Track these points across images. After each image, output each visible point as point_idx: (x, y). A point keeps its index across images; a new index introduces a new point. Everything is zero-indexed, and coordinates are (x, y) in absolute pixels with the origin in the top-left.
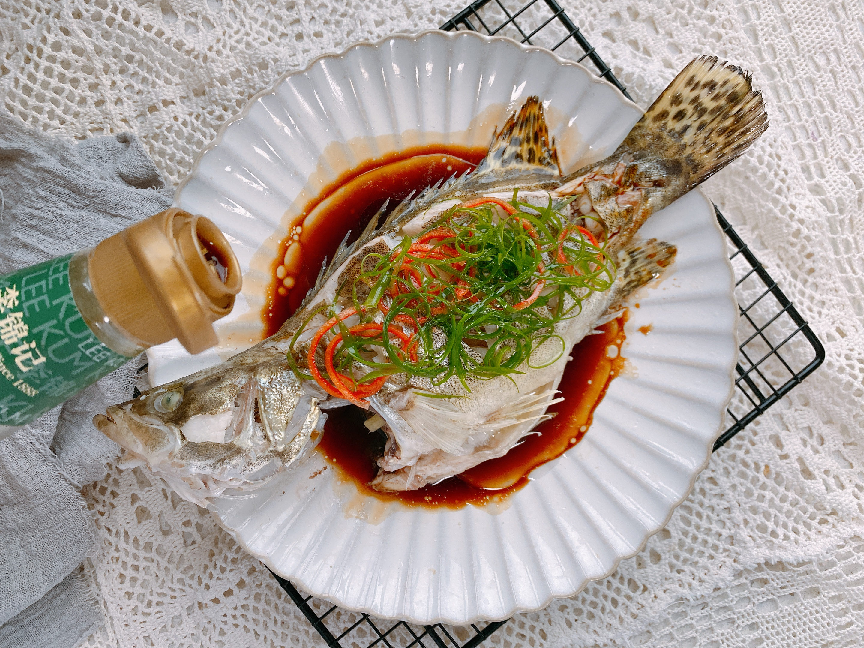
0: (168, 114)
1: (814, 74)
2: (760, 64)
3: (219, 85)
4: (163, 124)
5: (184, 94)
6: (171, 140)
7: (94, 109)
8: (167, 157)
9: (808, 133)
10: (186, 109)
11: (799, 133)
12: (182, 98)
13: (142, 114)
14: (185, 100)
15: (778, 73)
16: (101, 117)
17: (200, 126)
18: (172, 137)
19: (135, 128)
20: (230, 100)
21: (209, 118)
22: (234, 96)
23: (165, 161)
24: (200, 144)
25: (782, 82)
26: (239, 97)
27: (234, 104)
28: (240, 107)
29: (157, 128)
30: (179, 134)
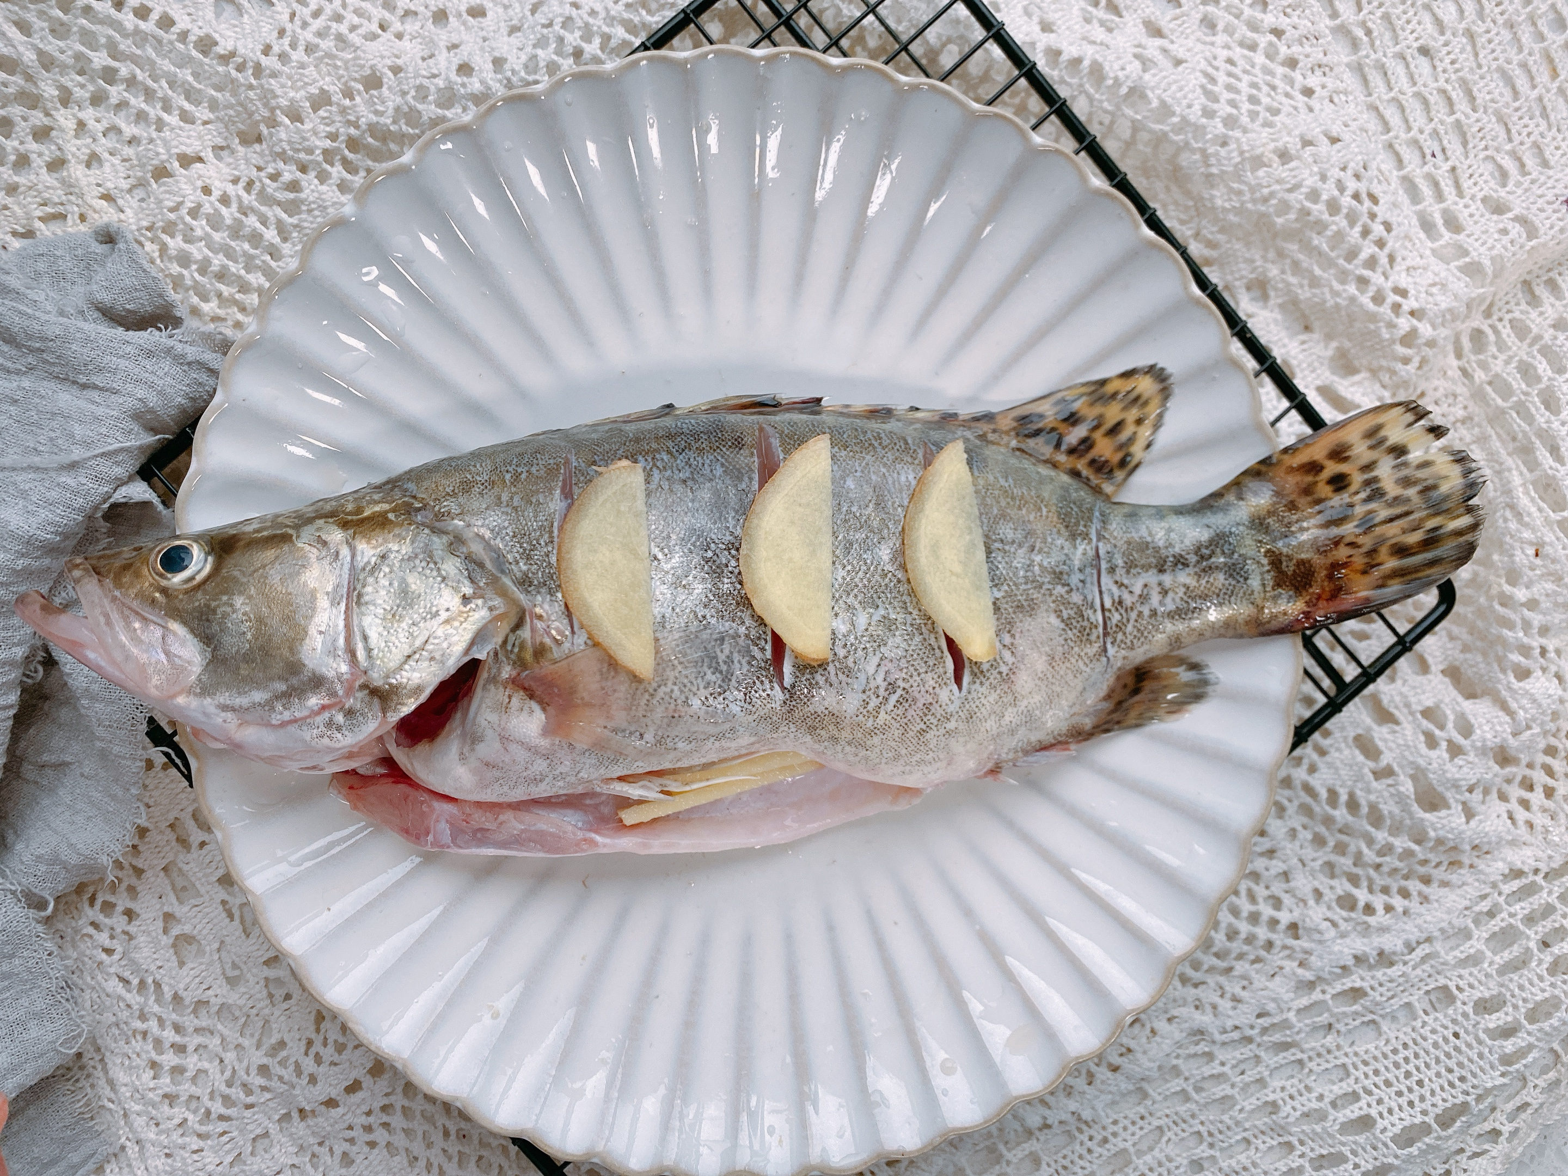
0: (190, 181)
1: (1434, 39)
2: (1328, 22)
3: (287, 121)
4: (182, 203)
5: (220, 141)
6: (199, 232)
7: (47, 179)
8: (194, 267)
9: (1424, 156)
10: (226, 170)
11: (1408, 154)
12: (217, 149)
13: (141, 184)
14: (224, 154)
15: (1365, 39)
16: (60, 192)
17: (255, 204)
18: (200, 226)
19: (129, 212)
20: (310, 151)
21: (271, 187)
22: (318, 143)
23: (190, 275)
24: (255, 239)
25: (1373, 56)
26: (328, 143)
27: (320, 158)
28: (332, 165)
29: (171, 210)
30: (215, 222)
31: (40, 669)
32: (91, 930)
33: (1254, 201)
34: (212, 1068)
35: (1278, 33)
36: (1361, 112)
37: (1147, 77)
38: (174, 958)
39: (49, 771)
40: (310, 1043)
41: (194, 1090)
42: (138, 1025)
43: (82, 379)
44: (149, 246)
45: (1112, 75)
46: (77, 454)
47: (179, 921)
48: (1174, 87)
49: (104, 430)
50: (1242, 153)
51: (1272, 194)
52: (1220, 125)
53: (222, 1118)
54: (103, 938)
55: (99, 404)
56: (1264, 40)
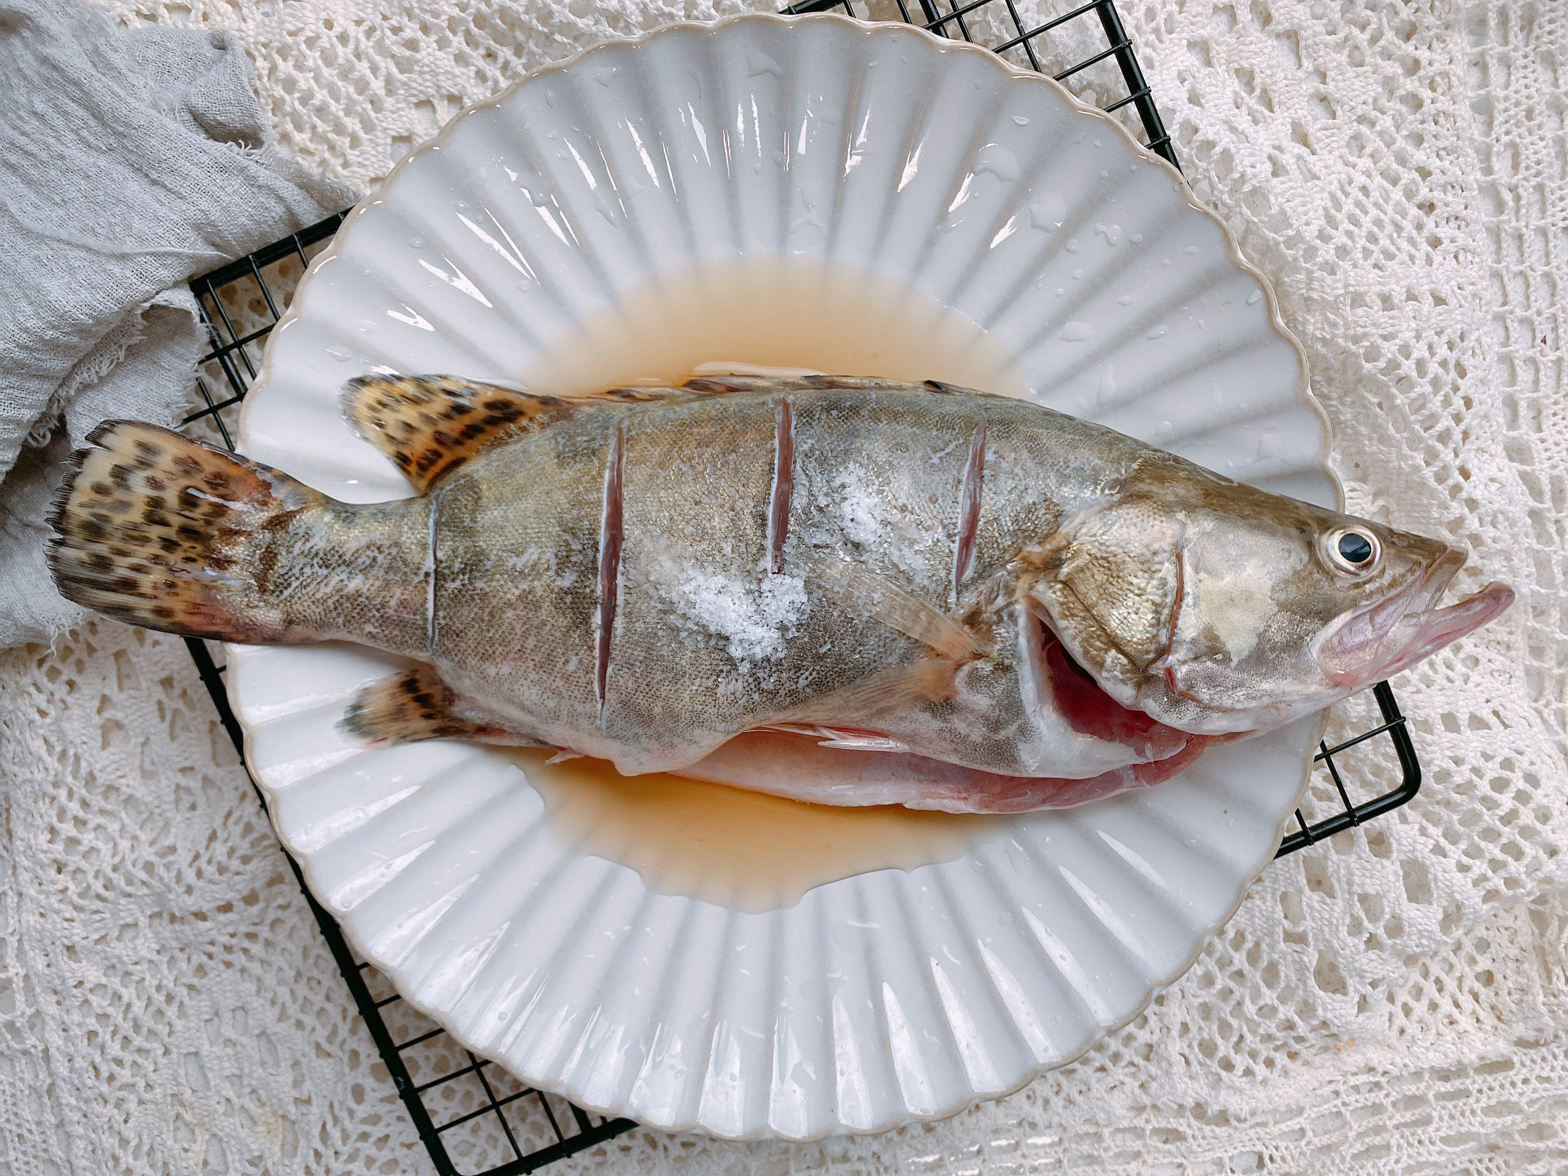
2: (1479, 175)
4: (302, 29)
6: (310, 63)
8: (297, 95)
9: (1533, 339)
10: (353, 9)
15: (1512, 204)
17: (371, 51)
18: (313, 58)
19: (251, 24)
20: (436, 15)
21: (390, 38)
22: (446, 8)
23: (292, 102)
24: (362, 85)
25: (1514, 224)
26: (456, 12)
27: (445, 24)
28: (455, 34)
29: (291, 34)
30: (328, 58)
31: (49, 435)
32: (32, 690)
33: (1346, 337)
34: (105, 848)
35: (1425, 173)
36: (1482, 277)
37: (1275, 181)
38: (99, 739)
39: (31, 532)
40: (197, 857)
41: (83, 864)
42: (50, 790)
43: (154, 175)
44: (260, 63)
45: (1240, 168)
46: (130, 246)
47: (114, 706)
48: (1298, 200)
49: (160, 231)
50: (1346, 286)
51: (1365, 335)
52: (1332, 252)
53: (99, 897)
54: (41, 700)
55: (163, 204)
56: (1408, 176)
